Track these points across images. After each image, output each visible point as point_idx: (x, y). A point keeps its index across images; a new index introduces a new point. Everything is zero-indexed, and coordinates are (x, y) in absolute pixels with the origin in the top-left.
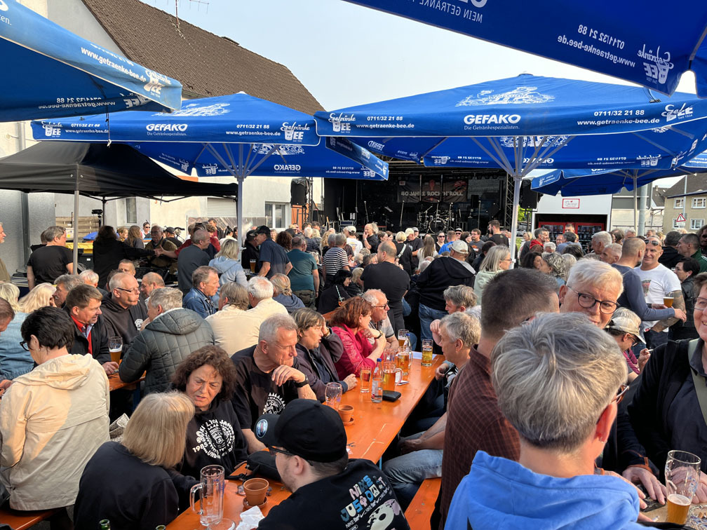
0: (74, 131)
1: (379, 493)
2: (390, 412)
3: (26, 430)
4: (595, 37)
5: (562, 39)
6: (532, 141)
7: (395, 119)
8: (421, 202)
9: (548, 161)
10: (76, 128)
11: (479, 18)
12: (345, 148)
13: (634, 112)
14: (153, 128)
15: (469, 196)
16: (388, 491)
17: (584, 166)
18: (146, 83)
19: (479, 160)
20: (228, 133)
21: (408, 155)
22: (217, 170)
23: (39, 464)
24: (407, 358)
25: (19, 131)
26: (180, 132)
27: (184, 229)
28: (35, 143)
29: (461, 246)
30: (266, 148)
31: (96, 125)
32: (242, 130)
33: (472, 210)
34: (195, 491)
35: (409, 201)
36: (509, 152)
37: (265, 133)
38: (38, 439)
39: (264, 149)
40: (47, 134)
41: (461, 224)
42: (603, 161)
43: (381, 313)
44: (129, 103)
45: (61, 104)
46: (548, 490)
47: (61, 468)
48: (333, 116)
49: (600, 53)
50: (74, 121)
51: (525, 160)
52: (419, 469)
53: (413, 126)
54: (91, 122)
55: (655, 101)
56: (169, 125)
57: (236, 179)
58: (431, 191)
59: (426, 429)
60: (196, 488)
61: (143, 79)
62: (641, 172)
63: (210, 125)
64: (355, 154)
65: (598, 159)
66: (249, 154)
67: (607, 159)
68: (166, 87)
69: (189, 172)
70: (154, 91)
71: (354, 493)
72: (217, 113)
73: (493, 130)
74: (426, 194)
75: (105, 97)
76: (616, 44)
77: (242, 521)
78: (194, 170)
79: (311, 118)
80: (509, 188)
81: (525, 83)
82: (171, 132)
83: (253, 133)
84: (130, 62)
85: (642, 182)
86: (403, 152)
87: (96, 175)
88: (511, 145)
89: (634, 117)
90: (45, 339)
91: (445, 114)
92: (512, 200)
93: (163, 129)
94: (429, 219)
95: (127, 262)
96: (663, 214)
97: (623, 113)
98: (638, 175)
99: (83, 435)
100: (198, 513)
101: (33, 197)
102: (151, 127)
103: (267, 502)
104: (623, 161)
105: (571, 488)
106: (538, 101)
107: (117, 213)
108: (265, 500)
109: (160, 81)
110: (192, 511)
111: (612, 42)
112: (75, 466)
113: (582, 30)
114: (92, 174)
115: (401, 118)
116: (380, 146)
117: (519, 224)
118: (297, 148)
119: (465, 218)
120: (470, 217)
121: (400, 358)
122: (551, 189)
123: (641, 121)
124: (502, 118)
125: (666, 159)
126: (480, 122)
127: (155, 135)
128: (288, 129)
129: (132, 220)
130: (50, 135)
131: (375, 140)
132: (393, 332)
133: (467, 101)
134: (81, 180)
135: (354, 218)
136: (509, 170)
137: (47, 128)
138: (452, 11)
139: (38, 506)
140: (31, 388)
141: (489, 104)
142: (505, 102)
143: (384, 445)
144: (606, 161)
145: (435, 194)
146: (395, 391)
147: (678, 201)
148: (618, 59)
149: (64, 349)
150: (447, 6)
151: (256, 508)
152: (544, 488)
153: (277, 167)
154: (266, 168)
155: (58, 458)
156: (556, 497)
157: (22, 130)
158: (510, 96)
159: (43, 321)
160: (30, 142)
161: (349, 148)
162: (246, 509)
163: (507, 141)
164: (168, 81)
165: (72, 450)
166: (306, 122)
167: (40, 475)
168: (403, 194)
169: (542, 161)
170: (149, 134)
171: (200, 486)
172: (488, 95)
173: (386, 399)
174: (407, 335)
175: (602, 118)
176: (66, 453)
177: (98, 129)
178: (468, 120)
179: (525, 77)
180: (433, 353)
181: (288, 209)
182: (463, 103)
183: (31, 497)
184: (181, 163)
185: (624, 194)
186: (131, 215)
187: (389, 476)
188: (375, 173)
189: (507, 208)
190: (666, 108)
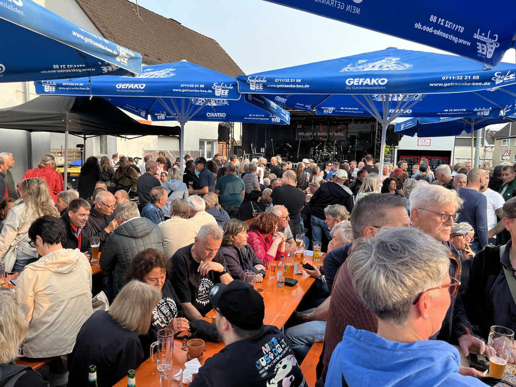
0: (64, 88)
1: (282, 350)
2: (290, 293)
3: (34, 302)
4: (442, 24)
5: (418, 26)
6: (396, 97)
7: (296, 81)
8: (313, 140)
9: (407, 111)
10: (66, 86)
11: (358, 11)
12: (259, 102)
13: (472, 77)
14: (120, 86)
15: (349, 136)
16: (288, 349)
17: (434, 115)
18: (117, 56)
19: (356, 111)
20: (174, 90)
21: (304, 107)
22: (165, 116)
23: (43, 325)
24: (302, 255)
25: (25, 88)
26: (140, 89)
27: (141, 159)
28: (38, 96)
29: (342, 174)
30: (200, 101)
31: (80, 84)
32: (185, 88)
33: (351, 147)
34: (153, 347)
35: (304, 139)
36: (379, 105)
37: (201, 91)
38: (43, 308)
39: (199, 102)
40: (46, 90)
41: (342, 156)
42: (448, 112)
43: (284, 222)
44: (105, 69)
45: (56, 69)
46: (396, 352)
47: (59, 329)
48: (250, 78)
49: (445, 35)
50: (65, 82)
51: (391, 110)
52: (310, 335)
53: (308, 86)
54: (77, 82)
55: (487, 69)
56: (132, 85)
57: (179, 123)
58: (320, 132)
59: (316, 306)
60: (154, 344)
61: (115, 53)
62: (477, 120)
63: (162, 84)
64: (266, 106)
65: (445, 110)
66: (189, 106)
67: (452, 110)
68: (131, 58)
69: (146, 118)
70: (123, 61)
71: (265, 350)
72: (166, 76)
73: (367, 89)
74: (317, 134)
75: (87, 64)
76: (458, 29)
77: (186, 368)
78: (149, 116)
79: (234, 79)
80: (378, 130)
81: (391, 54)
82: (134, 89)
83: (192, 91)
84: (106, 41)
85: (477, 127)
86: (300, 105)
87: (80, 120)
88: (380, 100)
89: (471, 81)
90: (47, 238)
91: (332, 78)
92: (381, 139)
93: (128, 87)
94: (318, 153)
95: (102, 183)
96: (493, 150)
97: (464, 78)
98: (475, 122)
99: (74, 306)
100: (156, 362)
101: (34, 134)
102: (119, 86)
103: (204, 355)
104: (464, 112)
105: (412, 350)
106: (401, 68)
107: (93, 147)
108: (202, 354)
109: (127, 54)
110: (151, 360)
111: (455, 28)
112: (68, 327)
113: (433, 19)
114: (78, 119)
115: (300, 81)
116: (284, 100)
117: (385, 156)
118: (223, 101)
119: (345, 152)
120: (349, 151)
121: (297, 254)
122: (410, 132)
123: (477, 84)
124: (374, 81)
125: (496, 111)
126: (357, 84)
127: (122, 92)
128: (218, 88)
129: (104, 152)
130: (48, 91)
131: (280, 96)
132: (292, 236)
133: (348, 68)
134: (70, 123)
135: (264, 152)
136: (378, 118)
137: (45, 86)
138: (338, 6)
139: (42, 355)
140: (38, 273)
141: (364, 70)
142: (376, 69)
143: (286, 316)
144: (450, 112)
145: (323, 134)
146: (294, 278)
147: (505, 141)
148: (458, 40)
149: (60, 245)
150: (335, 2)
151: (196, 360)
152: (394, 350)
153: (209, 115)
154: (201, 115)
155: (57, 321)
156: (402, 356)
157: (27, 86)
158: (380, 64)
159: (45, 225)
160: (33, 95)
161: (261, 102)
162: (188, 360)
163: (377, 97)
164: (132, 54)
165: (66, 316)
166: (231, 83)
167: (44, 333)
168: (300, 134)
169: (404, 111)
170: (118, 91)
171: (157, 343)
172: (364, 63)
173: (287, 284)
174: (303, 238)
175: (448, 81)
176: (62, 318)
177: (82, 87)
178: (349, 82)
179: (391, 50)
180: (322, 251)
181: (216, 145)
182: (345, 69)
183: (37, 348)
184: (140, 112)
185: (464, 135)
186: (103, 148)
187: (289, 339)
188: (280, 119)
189: (377, 145)
190: (496, 74)
